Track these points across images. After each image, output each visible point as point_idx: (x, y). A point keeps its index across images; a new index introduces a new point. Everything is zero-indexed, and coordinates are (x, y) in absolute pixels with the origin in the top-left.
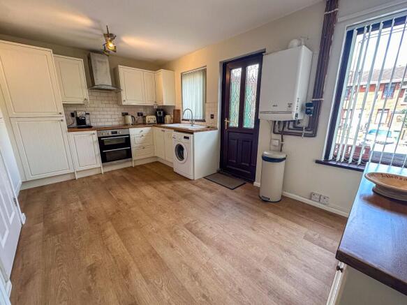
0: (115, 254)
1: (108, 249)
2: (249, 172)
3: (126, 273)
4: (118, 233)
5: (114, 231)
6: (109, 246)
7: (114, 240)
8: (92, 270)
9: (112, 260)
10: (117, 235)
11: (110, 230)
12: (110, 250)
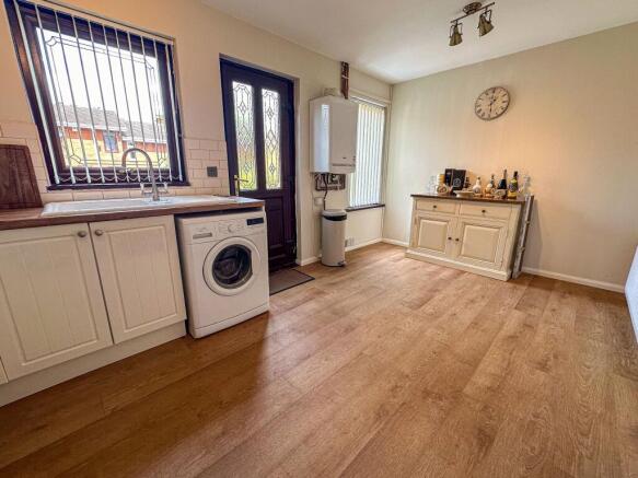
0: (507, 355)
1: (509, 364)
2: (283, 255)
3: (513, 338)
4: (476, 366)
5: (478, 371)
6: (505, 365)
7: (491, 365)
8: (543, 366)
9: (514, 353)
10: (481, 366)
11: (481, 380)
12: (506, 362)
